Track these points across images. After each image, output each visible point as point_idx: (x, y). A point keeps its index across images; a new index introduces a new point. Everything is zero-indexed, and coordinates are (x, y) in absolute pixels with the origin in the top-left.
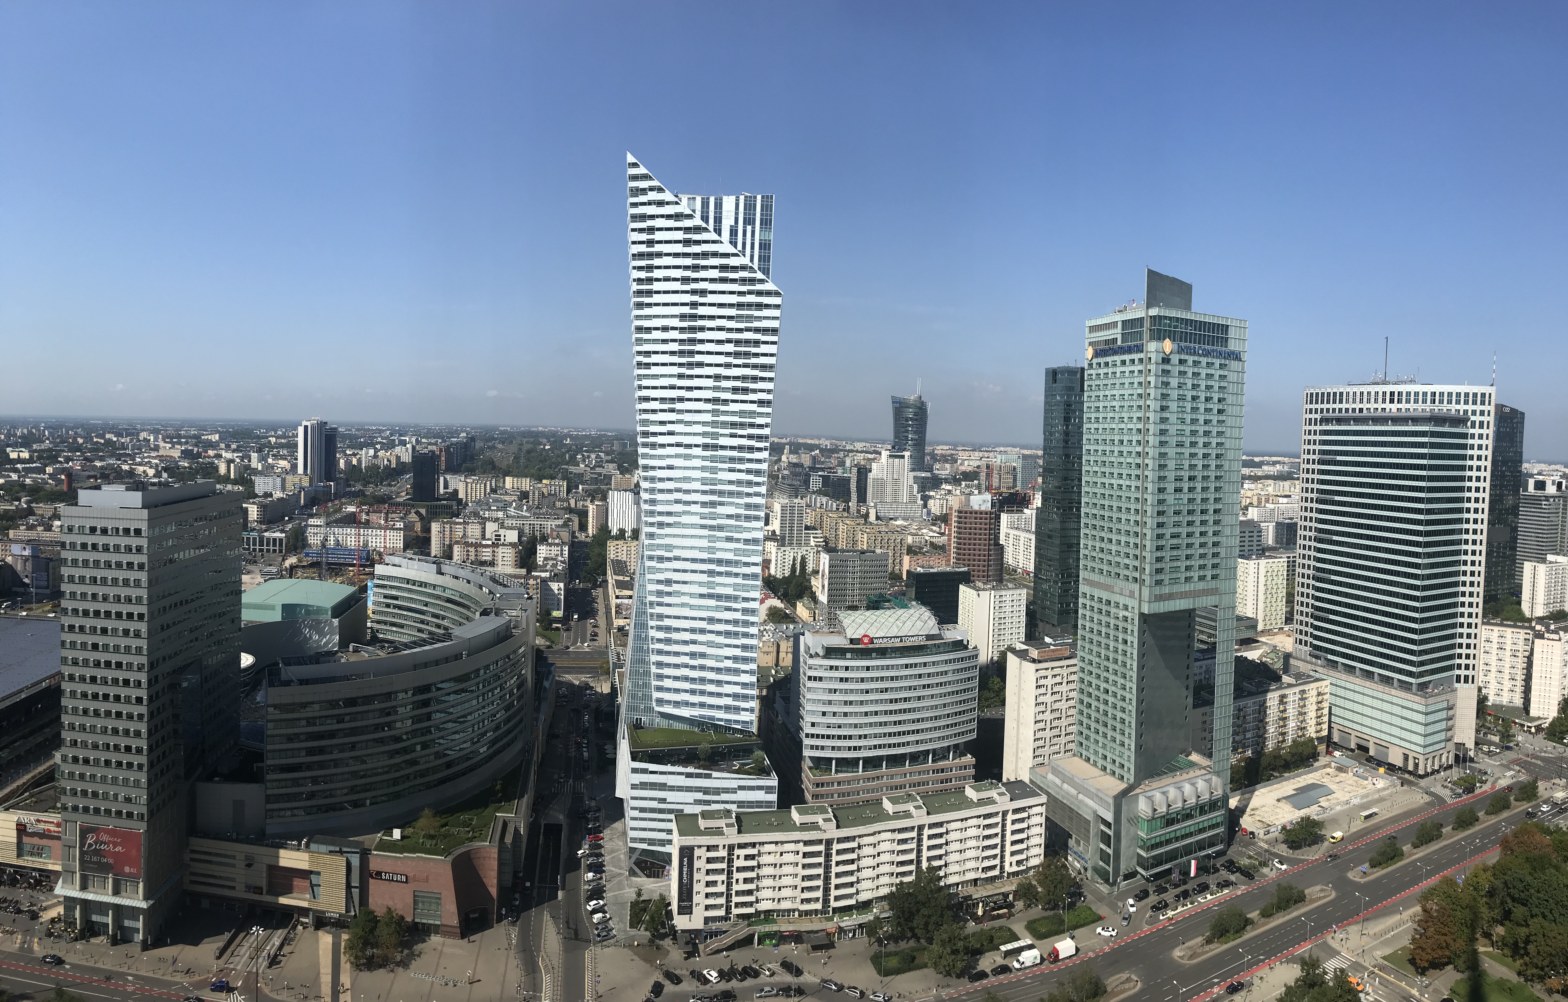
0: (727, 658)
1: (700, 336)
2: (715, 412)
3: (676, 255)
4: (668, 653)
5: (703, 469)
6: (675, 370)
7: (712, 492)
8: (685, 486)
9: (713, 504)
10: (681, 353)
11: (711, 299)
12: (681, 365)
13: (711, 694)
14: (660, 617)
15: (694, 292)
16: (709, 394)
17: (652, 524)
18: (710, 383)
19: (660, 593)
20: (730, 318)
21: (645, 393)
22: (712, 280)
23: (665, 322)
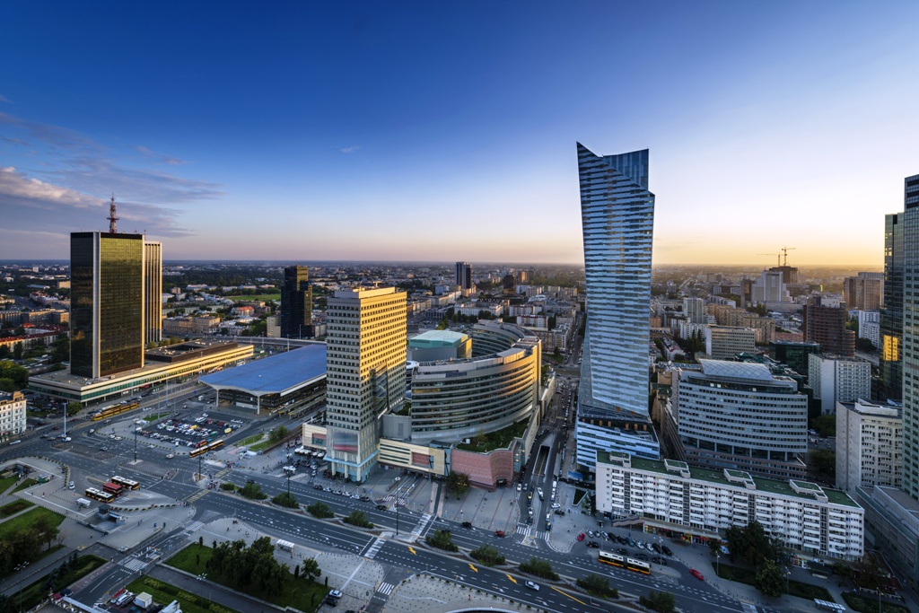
0: (632, 377)
1: (613, 219)
2: (622, 255)
3: (601, 183)
6: (601, 236)
7: (622, 294)
8: (608, 291)
9: (622, 300)
10: (604, 228)
12: (604, 233)
13: (622, 394)
15: (610, 199)
16: (619, 247)
18: (619, 241)
20: (627, 210)
21: (588, 247)
22: (618, 193)
23: (597, 214)
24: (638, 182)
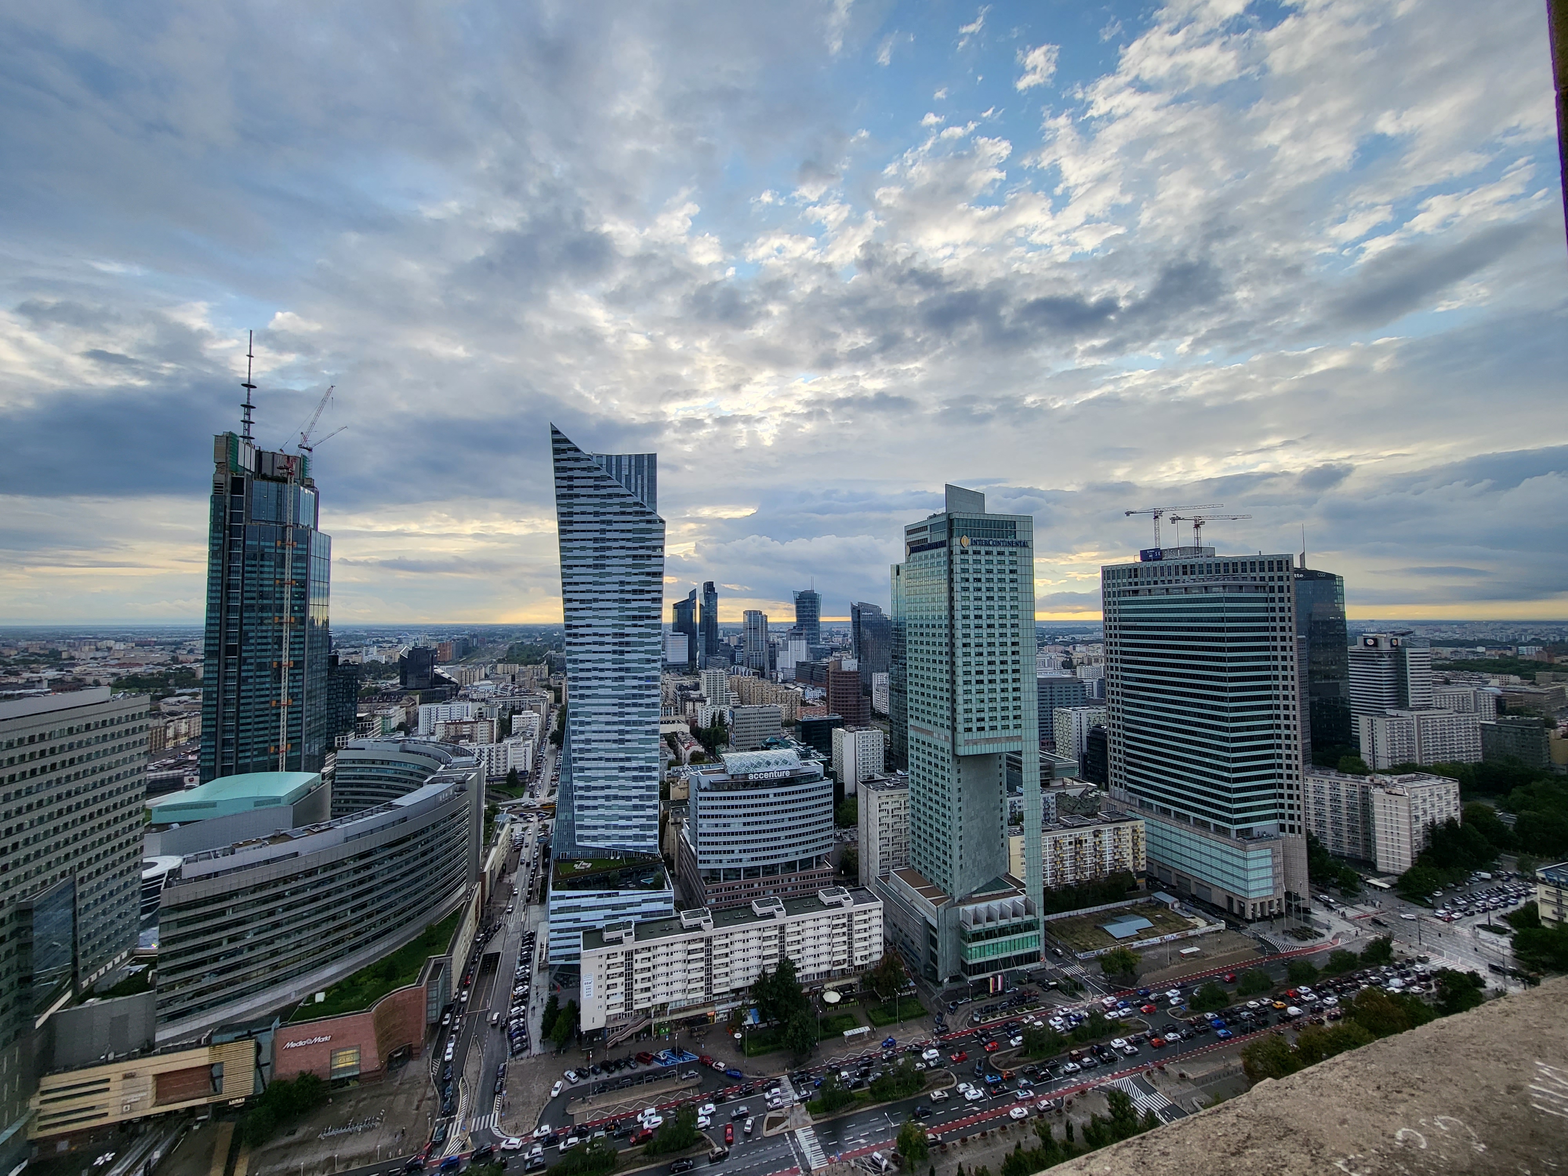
0: (635, 797)
1: (608, 553)
2: (621, 609)
3: (590, 496)
4: (588, 798)
5: (615, 652)
6: (590, 579)
7: (621, 670)
8: (600, 666)
9: (622, 678)
10: (596, 566)
11: (615, 526)
12: (594, 575)
13: (623, 827)
14: (582, 769)
15: (603, 522)
16: (617, 596)
17: (575, 697)
18: (616, 587)
19: (581, 750)
20: (628, 540)
21: (569, 596)
22: (615, 514)
23: (583, 544)
24: (642, 499)
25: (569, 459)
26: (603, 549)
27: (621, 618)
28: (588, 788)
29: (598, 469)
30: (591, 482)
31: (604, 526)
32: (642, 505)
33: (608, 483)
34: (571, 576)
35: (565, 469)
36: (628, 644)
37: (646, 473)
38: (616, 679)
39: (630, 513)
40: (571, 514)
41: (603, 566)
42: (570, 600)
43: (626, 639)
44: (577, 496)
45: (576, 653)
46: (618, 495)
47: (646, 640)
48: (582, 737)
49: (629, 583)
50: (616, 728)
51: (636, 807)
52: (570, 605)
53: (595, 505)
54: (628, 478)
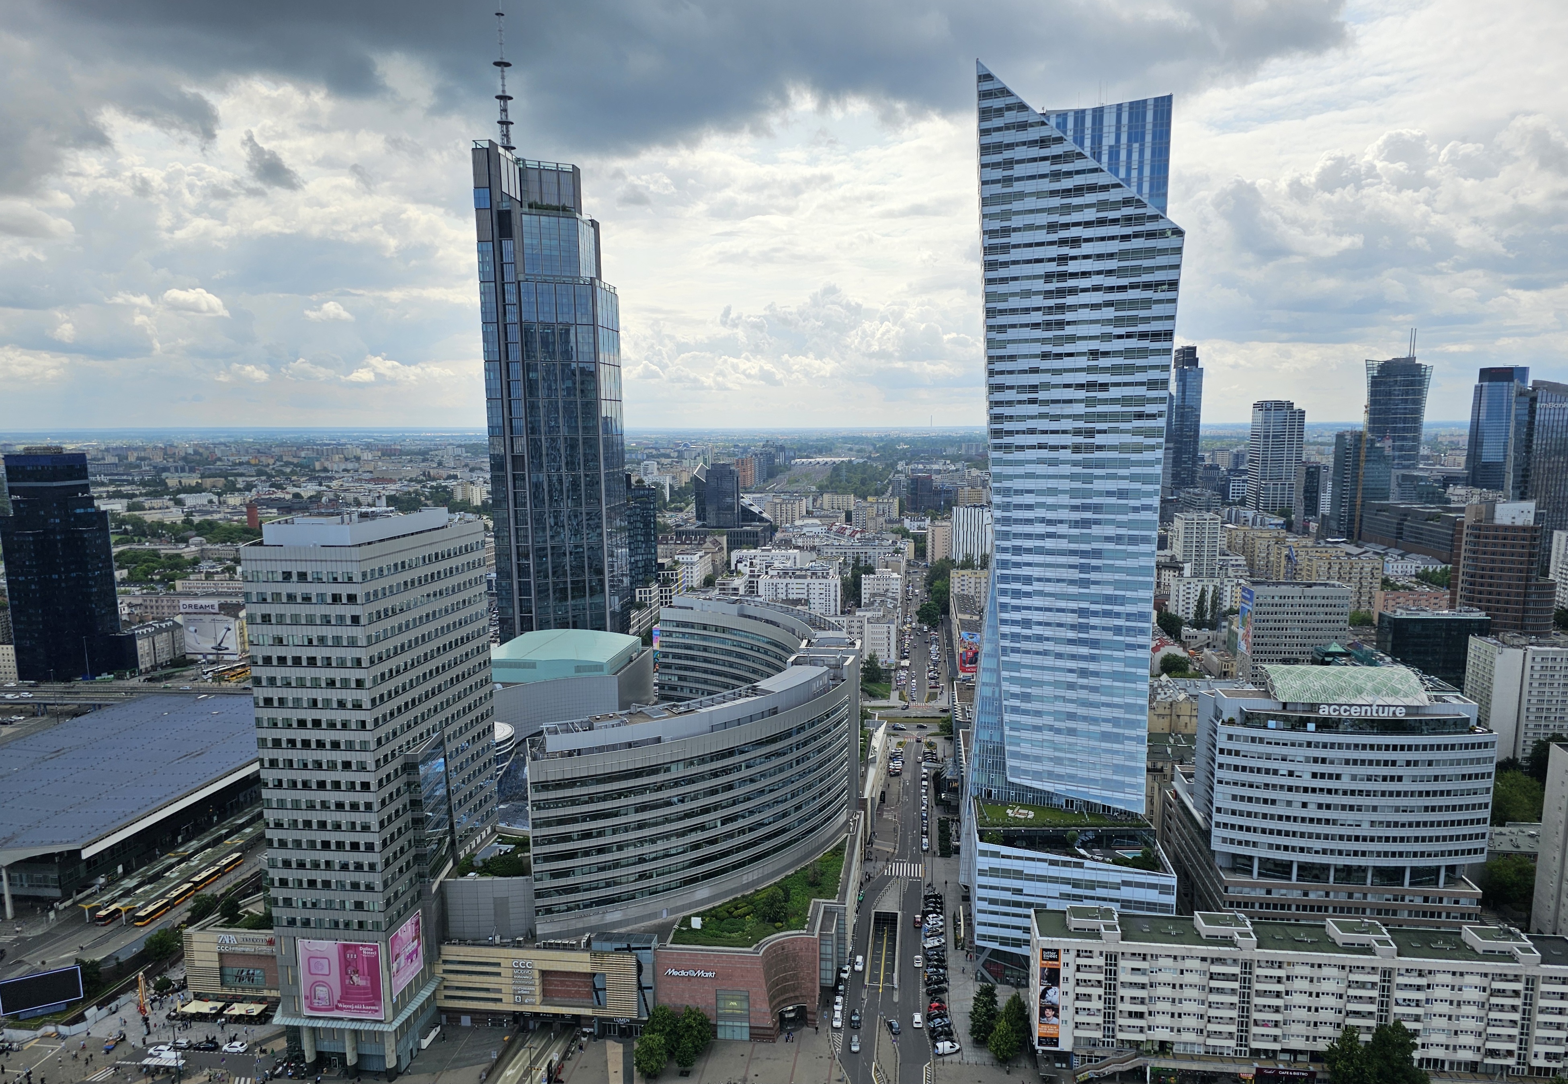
1: (1070, 300)
2: (1090, 402)
5: (1073, 477)
6: (1038, 349)
7: (1085, 508)
8: (1050, 500)
9: (1085, 523)
10: (1048, 325)
11: (1087, 249)
12: (1044, 341)
14: (1017, 666)
15: (1063, 242)
17: (1005, 550)
18: (1083, 362)
19: (1016, 637)
20: (1110, 273)
21: (999, 379)
22: (1088, 224)
23: (1026, 285)
24: (1141, 190)
25: (1007, 127)
26: (1061, 293)
27: (1087, 417)
28: (1026, 697)
29: (1059, 140)
30: (1046, 167)
31: (1066, 250)
32: (1139, 203)
33: (1079, 165)
34: (1003, 344)
35: (999, 147)
36: (1100, 464)
37: (1148, 138)
38: (1076, 524)
39: (1115, 221)
40: (1006, 231)
41: (1061, 324)
42: (1000, 388)
43: (1098, 454)
44: (1021, 196)
45: (1010, 477)
46: (1092, 188)
47: (1134, 457)
48: (1017, 616)
49: (1106, 354)
50: (1073, 605)
51: (1106, 737)
52: (999, 396)
53: (1050, 211)
54: (1114, 153)
